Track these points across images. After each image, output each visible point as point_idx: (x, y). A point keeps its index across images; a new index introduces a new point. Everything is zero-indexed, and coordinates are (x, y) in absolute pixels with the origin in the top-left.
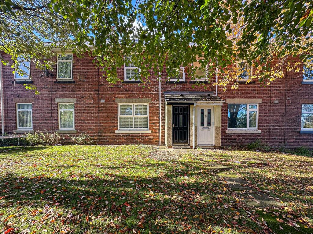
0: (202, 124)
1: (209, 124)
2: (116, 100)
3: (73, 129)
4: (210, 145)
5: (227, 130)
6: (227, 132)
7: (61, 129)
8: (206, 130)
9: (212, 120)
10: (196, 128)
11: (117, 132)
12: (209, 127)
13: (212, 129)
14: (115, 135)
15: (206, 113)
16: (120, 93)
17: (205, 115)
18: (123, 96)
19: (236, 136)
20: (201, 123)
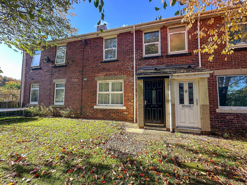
0: (182, 101)
1: (191, 101)
3: (63, 104)
5: (218, 108)
6: (218, 111)
7: (56, 104)
8: (187, 109)
9: (196, 96)
10: (173, 106)
12: (192, 105)
13: (196, 108)
14: (94, 110)
15: (186, 88)
16: (99, 72)
17: (184, 90)
19: (233, 117)
20: (180, 100)
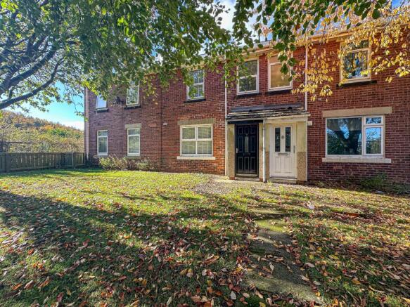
0: (278, 148)
1: (288, 148)
2: (179, 123)
3: (138, 154)
4: (289, 178)
5: (324, 157)
6: (324, 160)
7: (129, 154)
8: (283, 157)
10: (267, 153)
11: (178, 158)
12: (288, 153)
13: (293, 155)
14: (177, 161)
15: (283, 133)
17: (281, 136)
18: (185, 118)
19: (340, 167)
